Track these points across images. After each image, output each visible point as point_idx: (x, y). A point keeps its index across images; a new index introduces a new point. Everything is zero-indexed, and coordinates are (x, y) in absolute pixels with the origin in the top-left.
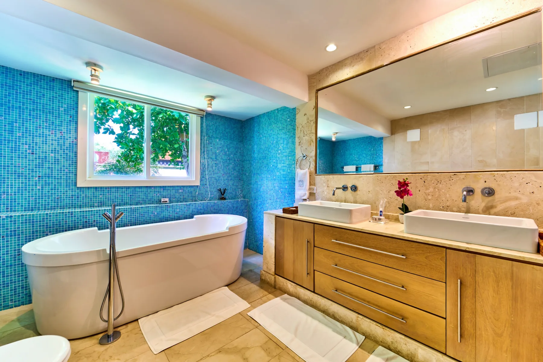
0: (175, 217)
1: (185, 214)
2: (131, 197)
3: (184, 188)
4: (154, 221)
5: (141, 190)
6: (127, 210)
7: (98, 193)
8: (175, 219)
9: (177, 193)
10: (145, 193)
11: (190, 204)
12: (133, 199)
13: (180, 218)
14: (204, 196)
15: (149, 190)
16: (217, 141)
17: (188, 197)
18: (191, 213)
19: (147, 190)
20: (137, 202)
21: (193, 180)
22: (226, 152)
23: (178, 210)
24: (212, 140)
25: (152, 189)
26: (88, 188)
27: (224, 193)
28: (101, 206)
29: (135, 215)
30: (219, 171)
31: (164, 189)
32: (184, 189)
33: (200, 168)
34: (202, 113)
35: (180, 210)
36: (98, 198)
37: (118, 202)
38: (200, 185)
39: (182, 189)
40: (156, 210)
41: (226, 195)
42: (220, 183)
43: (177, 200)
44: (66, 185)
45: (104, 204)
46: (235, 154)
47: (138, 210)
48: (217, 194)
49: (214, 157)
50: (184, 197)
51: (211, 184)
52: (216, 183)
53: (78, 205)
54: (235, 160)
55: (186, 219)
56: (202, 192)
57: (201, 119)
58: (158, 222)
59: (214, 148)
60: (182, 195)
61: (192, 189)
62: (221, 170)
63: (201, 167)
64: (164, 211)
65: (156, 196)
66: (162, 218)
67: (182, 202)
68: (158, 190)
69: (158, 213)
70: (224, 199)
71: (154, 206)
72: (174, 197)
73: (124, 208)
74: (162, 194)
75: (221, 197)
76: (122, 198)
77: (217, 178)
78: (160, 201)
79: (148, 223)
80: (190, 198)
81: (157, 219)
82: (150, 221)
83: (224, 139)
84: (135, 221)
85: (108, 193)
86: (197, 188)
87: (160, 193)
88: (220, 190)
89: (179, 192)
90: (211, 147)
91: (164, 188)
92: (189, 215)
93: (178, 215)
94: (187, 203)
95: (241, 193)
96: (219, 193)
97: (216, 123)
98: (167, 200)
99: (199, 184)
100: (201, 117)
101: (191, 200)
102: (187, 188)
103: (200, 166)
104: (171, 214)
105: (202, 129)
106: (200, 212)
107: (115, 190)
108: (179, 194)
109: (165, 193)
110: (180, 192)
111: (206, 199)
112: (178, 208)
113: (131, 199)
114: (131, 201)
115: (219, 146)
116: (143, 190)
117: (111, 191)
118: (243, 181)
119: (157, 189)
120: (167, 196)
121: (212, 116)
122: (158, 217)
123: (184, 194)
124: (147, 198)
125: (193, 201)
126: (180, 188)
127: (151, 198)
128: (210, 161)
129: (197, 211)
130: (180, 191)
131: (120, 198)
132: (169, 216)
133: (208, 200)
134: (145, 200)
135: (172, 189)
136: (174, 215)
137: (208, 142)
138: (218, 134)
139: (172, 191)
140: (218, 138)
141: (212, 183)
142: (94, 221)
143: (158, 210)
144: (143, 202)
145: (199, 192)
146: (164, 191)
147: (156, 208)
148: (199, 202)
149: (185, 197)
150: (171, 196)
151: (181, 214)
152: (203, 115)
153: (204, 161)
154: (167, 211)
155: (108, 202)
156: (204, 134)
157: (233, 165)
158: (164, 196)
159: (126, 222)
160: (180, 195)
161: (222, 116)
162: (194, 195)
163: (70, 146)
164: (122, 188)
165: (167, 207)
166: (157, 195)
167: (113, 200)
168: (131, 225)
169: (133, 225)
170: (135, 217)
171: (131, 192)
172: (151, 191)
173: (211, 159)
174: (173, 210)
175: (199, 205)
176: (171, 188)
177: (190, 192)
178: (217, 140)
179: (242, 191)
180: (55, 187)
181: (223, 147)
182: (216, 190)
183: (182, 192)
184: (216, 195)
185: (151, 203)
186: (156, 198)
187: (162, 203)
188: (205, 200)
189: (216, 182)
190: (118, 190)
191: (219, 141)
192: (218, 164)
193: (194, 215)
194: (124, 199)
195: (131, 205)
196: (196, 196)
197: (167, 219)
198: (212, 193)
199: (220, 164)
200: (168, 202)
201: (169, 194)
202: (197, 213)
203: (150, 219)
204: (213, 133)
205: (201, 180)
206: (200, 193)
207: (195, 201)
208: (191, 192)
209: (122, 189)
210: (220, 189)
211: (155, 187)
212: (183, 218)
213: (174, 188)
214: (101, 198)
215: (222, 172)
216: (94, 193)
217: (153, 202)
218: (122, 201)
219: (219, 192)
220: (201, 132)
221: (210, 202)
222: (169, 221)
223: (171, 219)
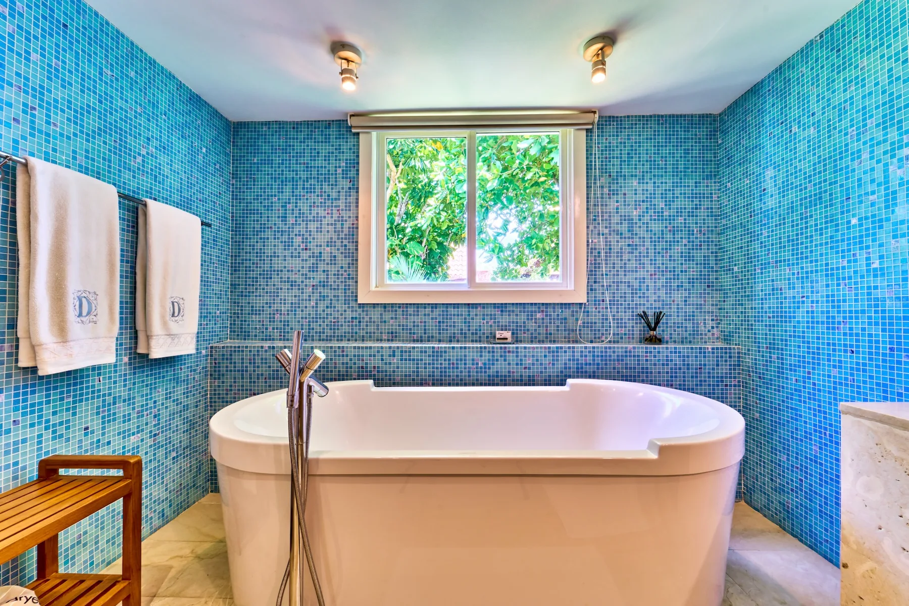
0: (521, 376)
1: (546, 372)
2: (440, 326)
3: (547, 308)
4: (477, 380)
5: (458, 311)
6: (426, 352)
7: (387, 316)
8: (521, 380)
9: (532, 319)
10: (465, 319)
11: (557, 348)
12: (443, 330)
13: (534, 380)
14: (599, 330)
15: (473, 312)
16: (635, 184)
17: (558, 330)
18: (562, 372)
19: (469, 312)
20: (450, 337)
21: (569, 289)
22: (662, 212)
23: (529, 360)
24: (617, 183)
25: (479, 309)
26: (374, 305)
27: (657, 323)
28: (392, 340)
29: (441, 364)
30: (640, 264)
31: (502, 311)
32: (547, 312)
33: (588, 260)
34: (589, 118)
35: (533, 360)
36: (389, 325)
37: (418, 333)
38: (588, 301)
39: (543, 311)
40: (481, 356)
41: (663, 331)
42: (644, 297)
43: (532, 338)
44: (345, 300)
45: (396, 336)
46: (691, 215)
47: (445, 352)
48: (638, 328)
49: (624, 228)
50: (547, 330)
51: (618, 301)
52: (633, 297)
53: (359, 336)
54: (690, 233)
55: (550, 385)
56: (592, 318)
57: (587, 136)
58: (485, 385)
59: (625, 205)
60: (543, 327)
61: (567, 313)
62: (646, 261)
63: (588, 256)
64: (497, 360)
65: (487, 326)
66: (493, 376)
67: (543, 342)
68: (491, 311)
69: (485, 364)
70: (658, 340)
71: (477, 348)
72: (524, 330)
73: (422, 348)
74: (498, 322)
75: (648, 336)
76: (425, 326)
77: (636, 284)
78: (495, 337)
79: (465, 385)
80: (562, 334)
81: (483, 377)
82: (469, 380)
83: (654, 176)
84: (441, 376)
85: (403, 315)
86: (581, 308)
87: (495, 319)
88: (644, 316)
89: (536, 319)
90: (616, 204)
91: (502, 307)
92: (558, 376)
93: (529, 372)
94: (552, 346)
95: (713, 328)
96: (640, 323)
97: (629, 139)
98: (508, 334)
99: (583, 299)
100: (587, 130)
101: (565, 338)
102: (554, 308)
103: (588, 253)
104: (513, 368)
105: (591, 161)
106: (586, 372)
107: (414, 311)
108: (536, 323)
109: (505, 319)
110: (539, 319)
111: (604, 339)
112: (529, 356)
113: (439, 330)
114: (440, 333)
115: (640, 197)
116: (462, 311)
117: (407, 311)
118: (720, 290)
119: (489, 311)
120: (510, 326)
121: (617, 121)
122: (485, 372)
123: (547, 323)
124: (469, 330)
125: (569, 342)
126: (539, 308)
127: (476, 330)
128: (614, 239)
129: (578, 368)
130: (539, 315)
131: (421, 326)
132: (509, 372)
133: (610, 342)
134: (465, 333)
135: (520, 312)
136: (521, 372)
137: (606, 190)
138: (636, 165)
139: (521, 315)
140: (636, 176)
141: (621, 297)
142: (374, 367)
143: (485, 356)
144: (461, 337)
145: (584, 319)
146: (502, 315)
147: (481, 352)
148: (584, 345)
149: (550, 330)
150: (517, 326)
151: (537, 372)
152: (592, 124)
153: (596, 240)
154: (505, 360)
155: (403, 333)
156: (595, 172)
157: (685, 245)
158: (502, 326)
159: (425, 375)
160: (539, 327)
161: (647, 116)
162: (573, 326)
163: (349, 231)
164: (425, 306)
165: (505, 352)
166: (487, 322)
167: (410, 329)
168: (433, 385)
169: (437, 385)
170: (441, 368)
171: (439, 315)
172: (476, 315)
173: (617, 234)
174: (517, 360)
175: (582, 352)
176: (517, 308)
177: (562, 319)
178: (632, 183)
179: (719, 322)
180: (331, 304)
181: (651, 198)
182: (633, 316)
183: (543, 319)
184: (633, 331)
185: (476, 341)
186: (487, 330)
187: (497, 341)
188: (603, 341)
189: (632, 293)
190: (418, 311)
191: (639, 183)
192: (636, 245)
193: (570, 377)
194: (429, 329)
195: (440, 341)
196: (576, 330)
197: (505, 380)
198: (621, 323)
199: (644, 246)
200: (509, 340)
201: (513, 322)
202: (578, 372)
203: (469, 376)
204: (621, 165)
205: (590, 289)
206: (588, 323)
207: (576, 342)
208: (565, 319)
209: (425, 308)
210: (644, 312)
211: (484, 306)
212: (541, 380)
213: (524, 308)
214: (392, 325)
215: (651, 269)
216: (381, 315)
217: (480, 337)
218: (425, 333)
219: (643, 321)
220: (589, 168)
221: (614, 347)
222: (510, 385)
223: (513, 380)
